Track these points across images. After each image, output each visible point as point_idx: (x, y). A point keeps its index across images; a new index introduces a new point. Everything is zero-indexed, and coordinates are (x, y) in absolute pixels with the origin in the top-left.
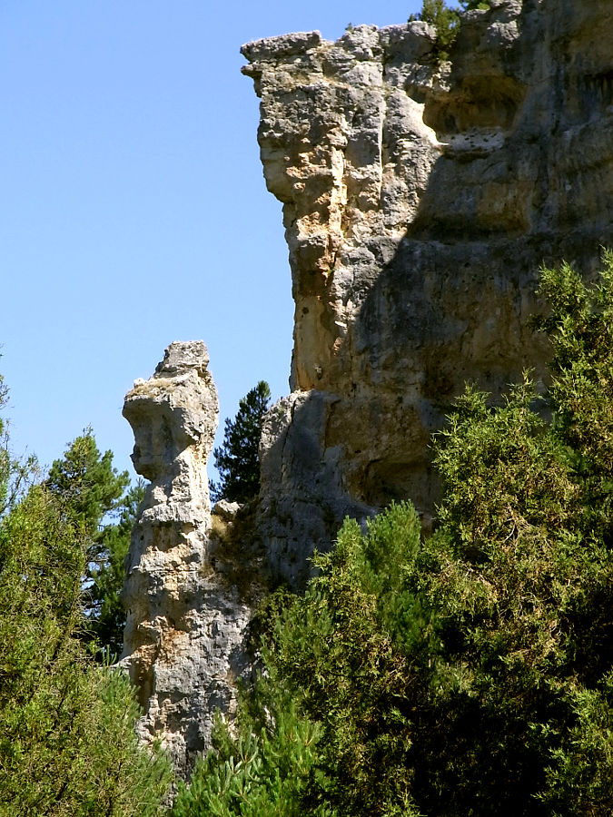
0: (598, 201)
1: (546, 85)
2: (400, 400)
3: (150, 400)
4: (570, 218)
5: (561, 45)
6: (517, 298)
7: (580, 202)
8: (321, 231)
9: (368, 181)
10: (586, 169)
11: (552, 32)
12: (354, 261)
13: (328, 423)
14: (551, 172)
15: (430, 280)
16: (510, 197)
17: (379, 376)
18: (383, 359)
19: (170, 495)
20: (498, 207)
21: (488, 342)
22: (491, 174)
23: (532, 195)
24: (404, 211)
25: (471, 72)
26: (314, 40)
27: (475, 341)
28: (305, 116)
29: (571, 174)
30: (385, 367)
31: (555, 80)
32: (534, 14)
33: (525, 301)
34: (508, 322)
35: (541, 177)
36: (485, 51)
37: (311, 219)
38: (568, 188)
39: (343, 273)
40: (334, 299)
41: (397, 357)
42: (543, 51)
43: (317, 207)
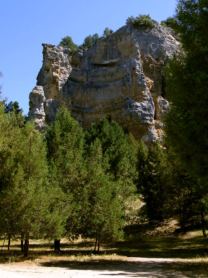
0: (97, 81)
1: (87, 63)
2: (68, 103)
3: (38, 94)
4: (92, 83)
5: (89, 58)
6: (84, 92)
7: (94, 81)
8: (57, 74)
9: (63, 69)
10: (96, 76)
11: (88, 56)
12: (61, 81)
13: (57, 105)
14: (89, 76)
15: (72, 86)
16: (82, 78)
17: (65, 99)
18: (66, 97)
19: (40, 110)
20: (80, 79)
21: (79, 98)
22: (79, 74)
23: (86, 78)
24: (68, 75)
25: (74, 58)
26: (55, 46)
27: (77, 97)
28: (54, 57)
29: (93, 77)
30: (66, 98)
31: (88, 63)
32: (85, 53)
33: (85, 93)
34: (82, 96)
35: (87, 76)
36: (77, 56)
37: (55, 72)
38: (92, 78)
39: (60, 82)
40: (59, 86)
41: (68, 97)
42: (86, 58)
43: (56, 71)
